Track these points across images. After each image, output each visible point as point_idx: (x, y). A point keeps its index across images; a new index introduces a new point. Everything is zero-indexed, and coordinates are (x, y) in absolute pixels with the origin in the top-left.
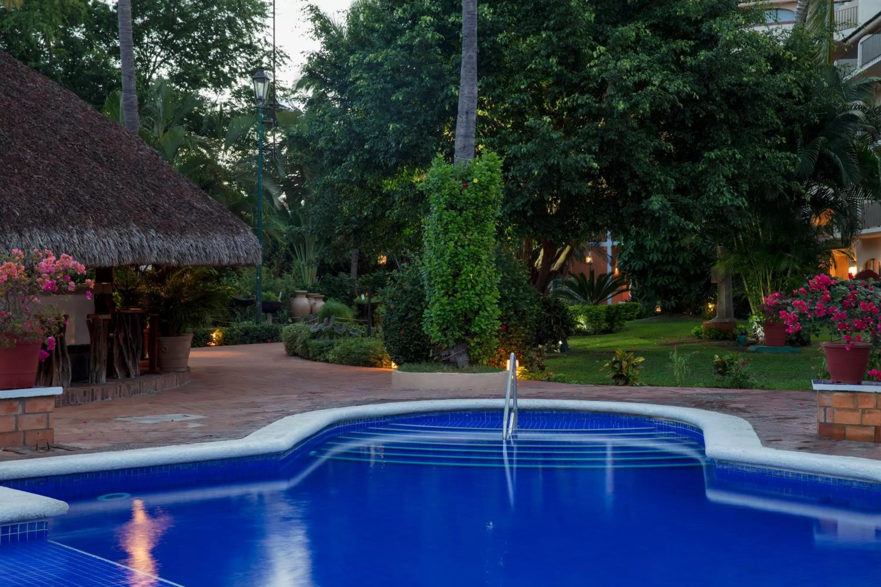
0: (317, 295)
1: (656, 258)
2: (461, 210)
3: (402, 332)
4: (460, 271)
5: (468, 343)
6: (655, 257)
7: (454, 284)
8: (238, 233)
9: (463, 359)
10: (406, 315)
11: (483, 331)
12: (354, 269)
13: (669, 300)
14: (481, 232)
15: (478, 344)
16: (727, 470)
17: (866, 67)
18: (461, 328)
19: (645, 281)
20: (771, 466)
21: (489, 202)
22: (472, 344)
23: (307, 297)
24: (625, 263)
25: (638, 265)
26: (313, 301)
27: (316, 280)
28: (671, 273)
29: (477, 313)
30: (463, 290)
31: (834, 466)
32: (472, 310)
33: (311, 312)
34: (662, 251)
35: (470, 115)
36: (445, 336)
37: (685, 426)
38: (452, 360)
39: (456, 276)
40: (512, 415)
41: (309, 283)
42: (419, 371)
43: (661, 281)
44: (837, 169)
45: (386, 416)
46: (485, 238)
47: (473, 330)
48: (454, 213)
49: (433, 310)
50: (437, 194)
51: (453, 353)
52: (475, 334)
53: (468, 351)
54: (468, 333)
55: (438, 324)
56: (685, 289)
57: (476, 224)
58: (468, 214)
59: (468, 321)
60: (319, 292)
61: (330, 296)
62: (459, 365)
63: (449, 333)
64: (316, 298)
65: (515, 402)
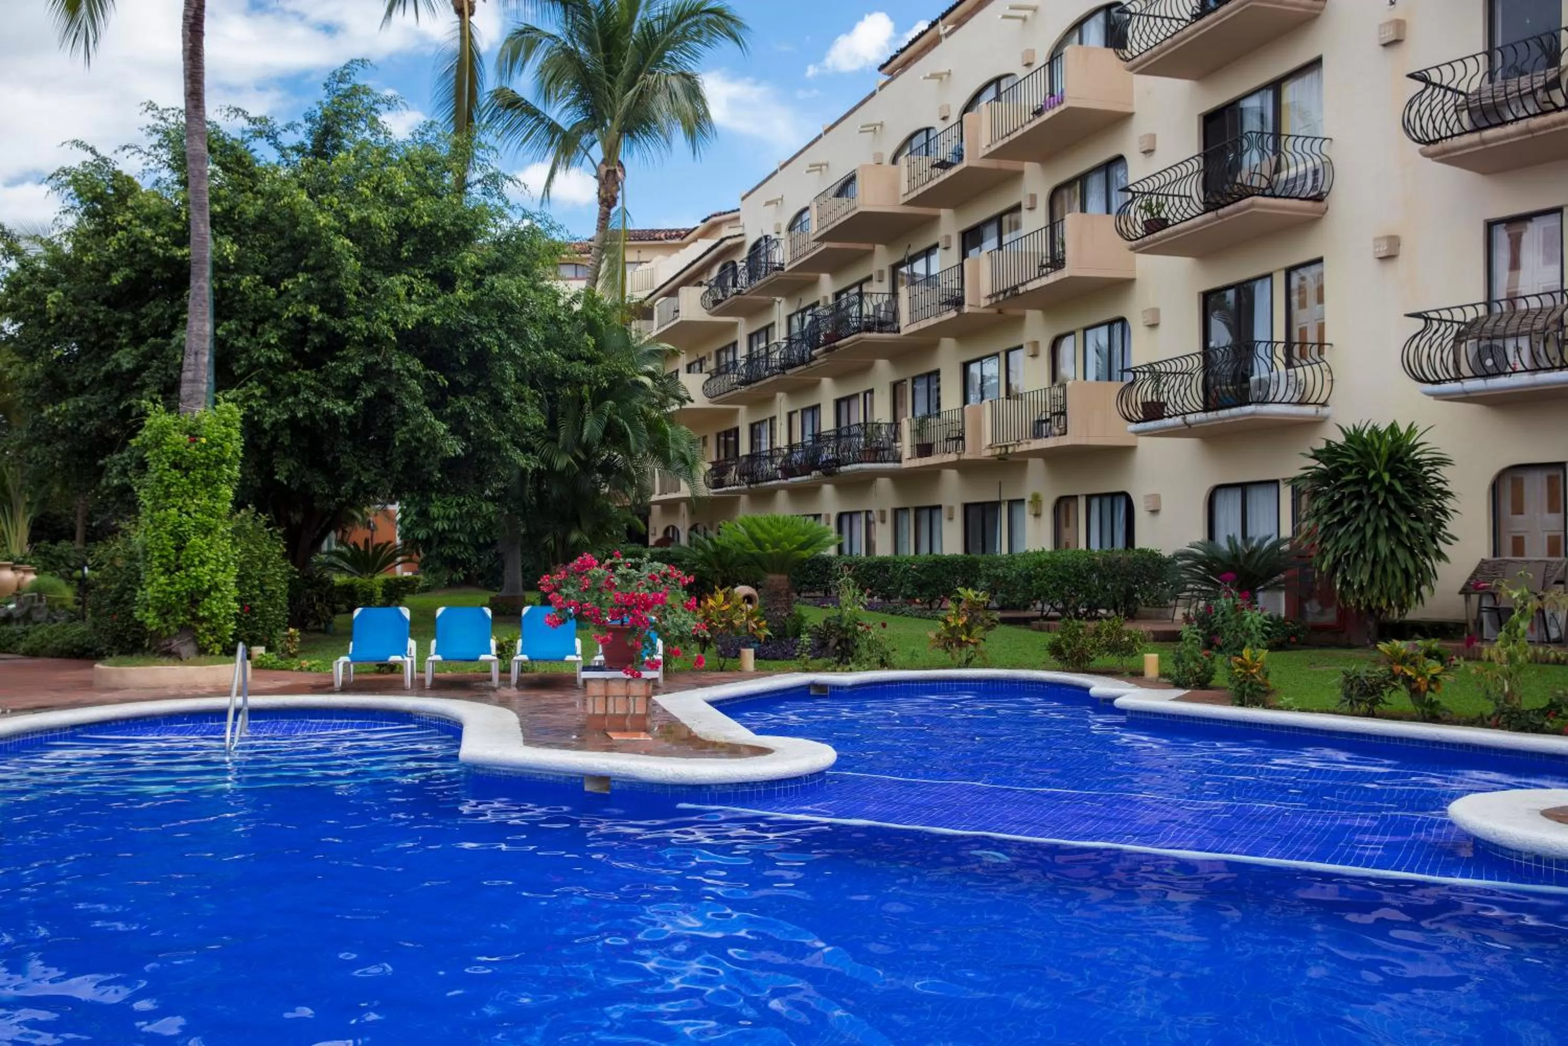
0: (27, 567)
1: (440, 527)
2: (187, 470)
3: (115, 617)
4: (185, 542)
5: (195, 630)
6: (440, 525)
7: (177, 559)
9: (188, 650)
10: (122, 596)
11: (214, 615)
12: (79, 535)
13: (456, 571)
14: (213, 496)
15: (208, 630)
16: (482, 776)
17: (662, 330)
18: (185, 612)
19: (430, 549)
20: (530, 768)
21: (224, 461)
22: (201, 631)
23: (13, 569)
24: (408, 530)
25: (421, 534)
26: (21, 575)
27: (27, 549)
28: (458, 541)
29: (207, 593)
30: (189, 566)
31: (596, 764)
32: (199, 592)
33: (19, 588)
34: (448, 518)
35: (199, 356)
36: (165, 621)
37: (448, 721)
38: (174, 650)
39: (179, 549)
40: (240, 717)
41: (16, 552)
42: (130, 665)
43: (447, 551)
44: (625, 435)
45: (74, 726)
46: (219, 505)
47: (201, 614)
48: (177, 473)
49: (150, 590)
50: (156, 451)
51: (175, 642)
52: (204, 619)
53: (195, 639)
54: (195, 617)
55: (155, 608)
56: (474, 559)
57: (207, 486)
58: (197, 475)
59: (195, 602)
60: (29, 563)
61: (45, 569)
62: (183, 655)
63: (169, 618)
64: (25, 571)
65: (245, 701)
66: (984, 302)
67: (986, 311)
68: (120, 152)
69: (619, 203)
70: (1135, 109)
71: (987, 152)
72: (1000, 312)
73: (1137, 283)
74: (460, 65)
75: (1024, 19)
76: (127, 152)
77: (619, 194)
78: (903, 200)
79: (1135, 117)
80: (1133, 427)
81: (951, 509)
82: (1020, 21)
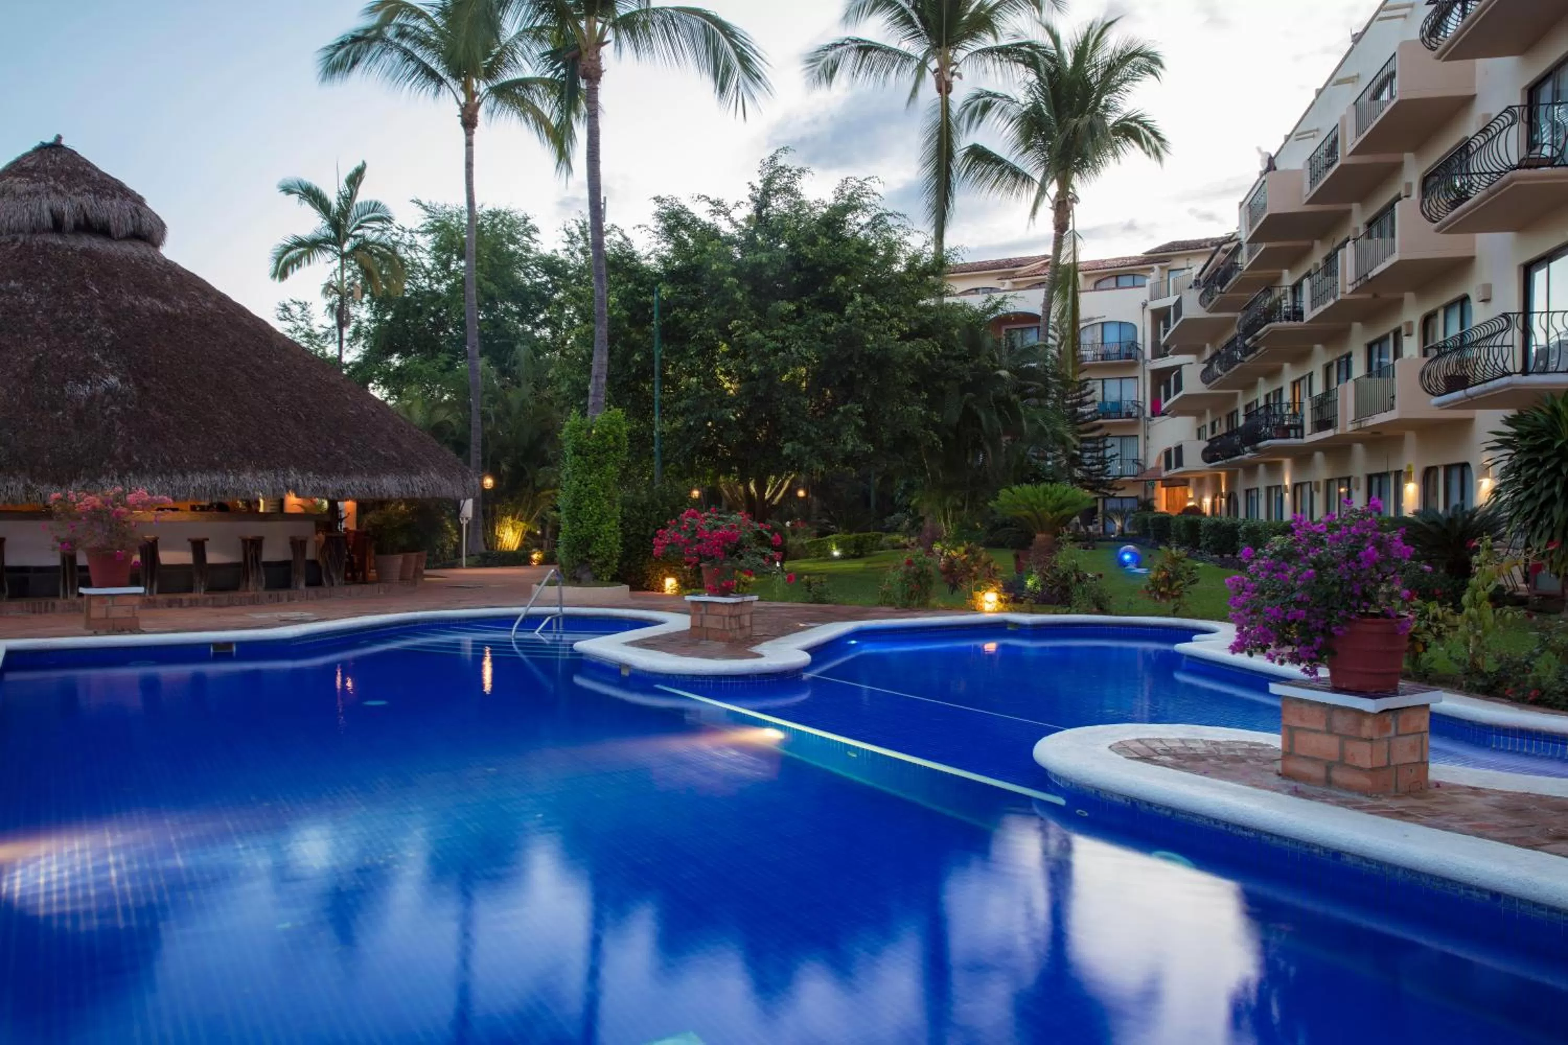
4: (581, 505)
8: (418, 473)
15: (598, 564)
22: (593, 564)
30: (583, 520)
48: (579, 457)
58: (590, 458)
62: (583, 580)
65: (561, 610)
66: (1349, 289)
67: (1352, 297)
68: (637, 229)
69: (1071, 228)
70: (1477, 92)
71: (1352, 149)
72: (1375, 296)
73: (1477, 259)
74: (940, 132)
75: (1405, 16)
76: (643, 229)
77: (1071, 220)
78: (1306, 200)
79: (1477, 97)
80: (1436, 400)
81: (1357, 479)
82: (1402, 19)
